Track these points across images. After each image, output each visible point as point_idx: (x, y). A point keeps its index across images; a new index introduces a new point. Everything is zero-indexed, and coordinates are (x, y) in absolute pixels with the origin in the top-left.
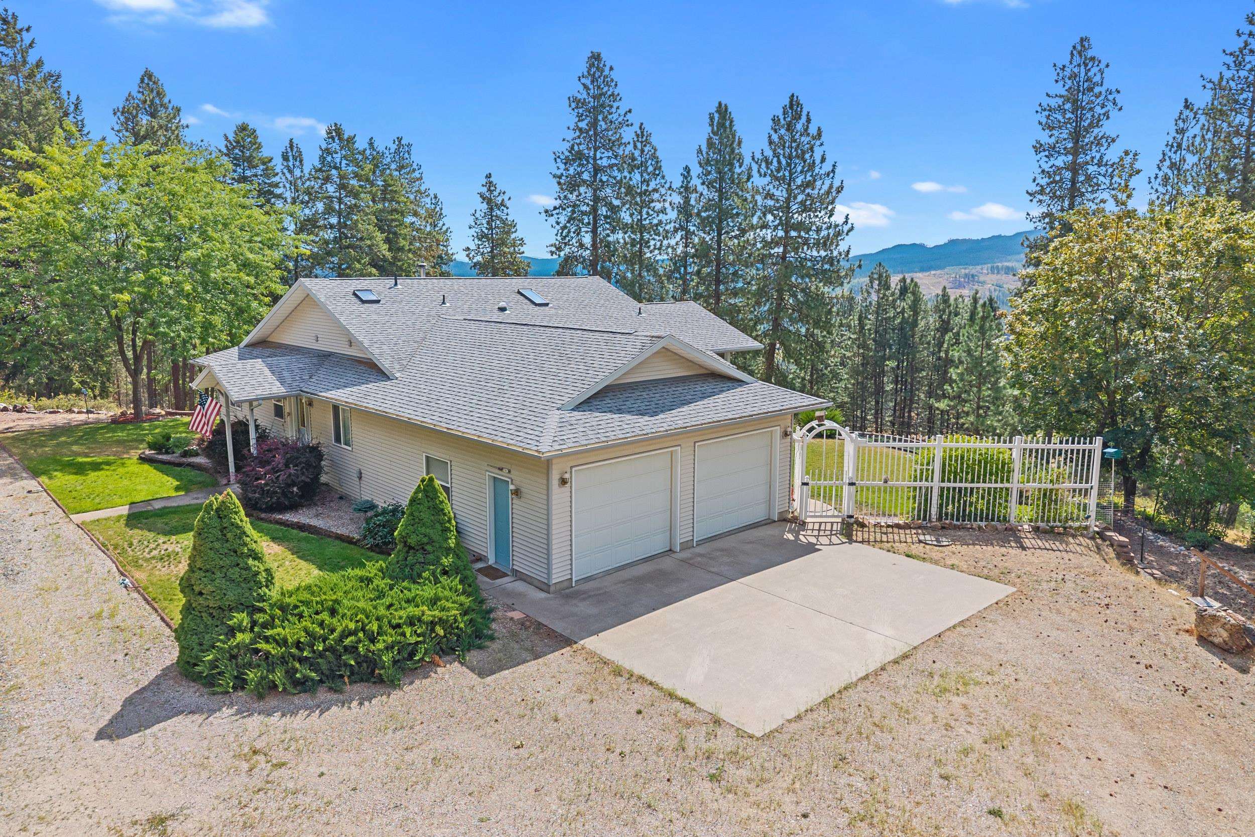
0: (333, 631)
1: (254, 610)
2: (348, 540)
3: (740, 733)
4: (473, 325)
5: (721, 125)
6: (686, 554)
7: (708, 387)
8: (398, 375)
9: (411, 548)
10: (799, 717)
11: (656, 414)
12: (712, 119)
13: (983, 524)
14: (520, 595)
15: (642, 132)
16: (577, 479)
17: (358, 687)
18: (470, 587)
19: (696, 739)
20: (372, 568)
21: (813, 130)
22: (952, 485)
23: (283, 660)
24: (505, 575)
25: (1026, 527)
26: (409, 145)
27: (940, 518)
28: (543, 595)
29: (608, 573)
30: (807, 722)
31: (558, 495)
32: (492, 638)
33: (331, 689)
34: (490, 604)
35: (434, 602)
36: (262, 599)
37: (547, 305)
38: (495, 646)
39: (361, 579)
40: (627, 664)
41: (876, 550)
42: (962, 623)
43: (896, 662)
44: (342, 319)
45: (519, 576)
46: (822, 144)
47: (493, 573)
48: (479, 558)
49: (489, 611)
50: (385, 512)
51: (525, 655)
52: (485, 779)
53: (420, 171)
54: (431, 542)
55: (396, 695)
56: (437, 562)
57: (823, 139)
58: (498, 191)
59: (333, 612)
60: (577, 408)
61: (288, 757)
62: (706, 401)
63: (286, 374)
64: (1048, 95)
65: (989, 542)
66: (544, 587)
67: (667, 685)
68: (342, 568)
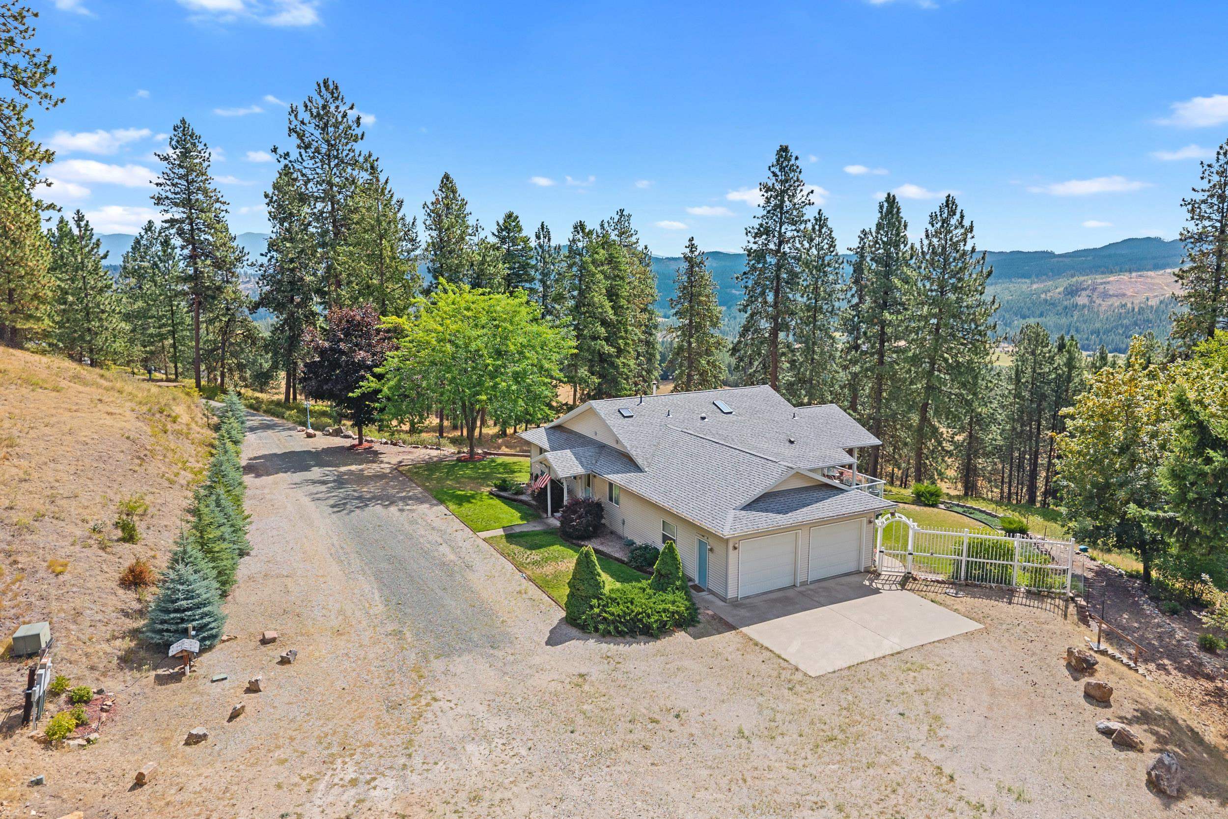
0: (633, 611)
1: (599, 599)
2: (622, 562)
3: (805, 674)
4: (687, 438)
5: (890, 211)
6: (803, 589)
7: (820, 494)
8: (646, 469)
9: (662, 575)
10: (834, 672)
11: (787, 513)
12: (881, 207)
13: (993, 585)
14: (712, 602)
15: (820, 218)
16: (742, 546)
17: (642, 637)
18: (689, 598)
19: (786, 675)
20: (644, 583)
21: (967, 223)
22: (974, 560)
23: (613, 622)
24: (704, 591)
25: (1022, 589)
26: (629, 216)
27: (966, 579)
28: (723, 604)
29: (758, 595)
30: (837, 674)
31: (732, 554)
32: (699, 622)
33: (631, 636)
34: (697, 606)
35: (673, 603)
36: (601, 594)
37: (731, 413)
38: (700, 626)
39: (640, 588)
40: (761, 641)
41: (916, 596)
42: (939, 641)
43: (892, 655)
44: (614, 430)
45: (711, 592)
46: (973, 237)
47: (698, 589)
48: (690, 580)
49: (698, 609)
50: (640, 548)
51: (714, 632)
52: (698, 678)
53: (637, 236)
54: (671, 574)
55: (659, 642)
56: (674, 583)
57: (974, 233)
58: (698, 251)
59: (632, 603)
60: (744, 509)
61: (620, 660)
62: (818, 504)
63: (583, 460)
64: (1194, 190)
65: (989, 597)
66: (724, 600)
67: (777, 652)
68: (631, 581)
